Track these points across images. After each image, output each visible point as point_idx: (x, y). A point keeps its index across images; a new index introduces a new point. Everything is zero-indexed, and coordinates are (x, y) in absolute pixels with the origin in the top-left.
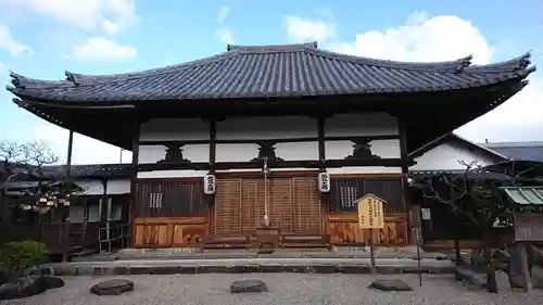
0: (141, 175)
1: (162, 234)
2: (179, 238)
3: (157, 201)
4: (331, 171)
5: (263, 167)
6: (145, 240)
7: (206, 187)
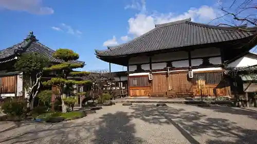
0: (130, 75)
1: (138, 92)
2: (143, 94)
3: (135, 82)
4: (194, 70)
5: (167, 70)
6: (133, 94)
7: (149, 78)
